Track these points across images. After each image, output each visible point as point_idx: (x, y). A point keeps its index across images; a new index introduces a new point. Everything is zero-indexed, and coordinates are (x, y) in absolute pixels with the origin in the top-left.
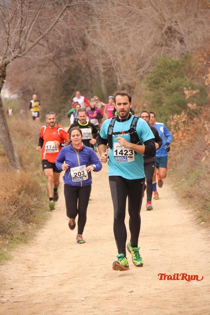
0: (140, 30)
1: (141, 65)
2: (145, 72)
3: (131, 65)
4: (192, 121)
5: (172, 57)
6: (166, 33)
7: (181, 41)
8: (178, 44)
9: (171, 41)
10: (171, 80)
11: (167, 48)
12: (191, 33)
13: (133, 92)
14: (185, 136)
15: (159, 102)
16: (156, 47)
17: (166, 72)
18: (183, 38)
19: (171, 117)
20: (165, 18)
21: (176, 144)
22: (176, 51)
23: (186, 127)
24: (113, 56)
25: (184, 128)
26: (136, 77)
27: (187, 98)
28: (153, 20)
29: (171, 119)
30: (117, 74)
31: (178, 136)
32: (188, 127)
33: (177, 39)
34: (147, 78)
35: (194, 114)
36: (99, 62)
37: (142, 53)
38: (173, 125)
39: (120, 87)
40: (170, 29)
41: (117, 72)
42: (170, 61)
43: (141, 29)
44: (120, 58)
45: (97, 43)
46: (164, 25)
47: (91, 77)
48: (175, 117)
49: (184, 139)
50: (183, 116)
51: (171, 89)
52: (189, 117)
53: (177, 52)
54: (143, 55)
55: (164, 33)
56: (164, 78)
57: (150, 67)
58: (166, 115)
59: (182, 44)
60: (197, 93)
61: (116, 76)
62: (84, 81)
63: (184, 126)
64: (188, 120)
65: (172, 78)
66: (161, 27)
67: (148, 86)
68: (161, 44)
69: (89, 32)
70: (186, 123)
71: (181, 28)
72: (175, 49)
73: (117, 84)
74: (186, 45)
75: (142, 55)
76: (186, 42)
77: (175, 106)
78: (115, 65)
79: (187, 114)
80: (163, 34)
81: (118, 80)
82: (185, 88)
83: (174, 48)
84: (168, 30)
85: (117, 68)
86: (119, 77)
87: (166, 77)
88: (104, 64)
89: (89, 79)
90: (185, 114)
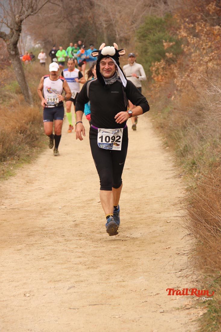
1: (134, 22)
2: (137, 27)
3: (127, 22)
4: (169, 67)
5: (158, 15)
7: (165, 3)
8: (162, 5)
9: (157, 3)
10: (156, 34)
11: (153, 8)
13: (128, 43)
14: (164, 79)
15: (146, 51)
16: (145, 7)
17: (152, 28)
19: (153, 64)
21: (156, 85)
22: (160, 10)
24: (112, 14)
25: (163, 73)
26: (130, 31)
27: (166, 48)
30: (116, 29)
31: (158, 79)
32: (166, 71)
33: (161, 1)
34: (137, 32)
35: (171, 62)
36: (102, 19)
37: (135, 11)
38: (154, 70)
39: (118, 39)
41: (116, 27)
42: (155, 19)
44: (118, 15)
45: (100, 4)
47: (96, 31)
48: (156, 64)
49: (162, 81)
50: (162, 63)
51: (155, 41)
52: (167, 64)
53: (162, 11)
57: (141, 23)
58: (151, 63)
59: (165, 5)
60: (174, 45)
61: (115, 31)
62: (91, 34)
63: (163, 71)
65: (156, 33)
67: (138, 39)
68: (149, 5)
70: (165, 68)
73: (115, 37)
74: (168, 5)
75: (134, 14)
76: (169, 3)
77: (157, 54)
78: (114, 22)
79: (165, 61)
81: (117, 34)
82: (164, 41)
83: (159, 8)
85: (116, 24)
86: (118, 31)
87: (152, 31)
88: (106, 21)
89: (95, 32)
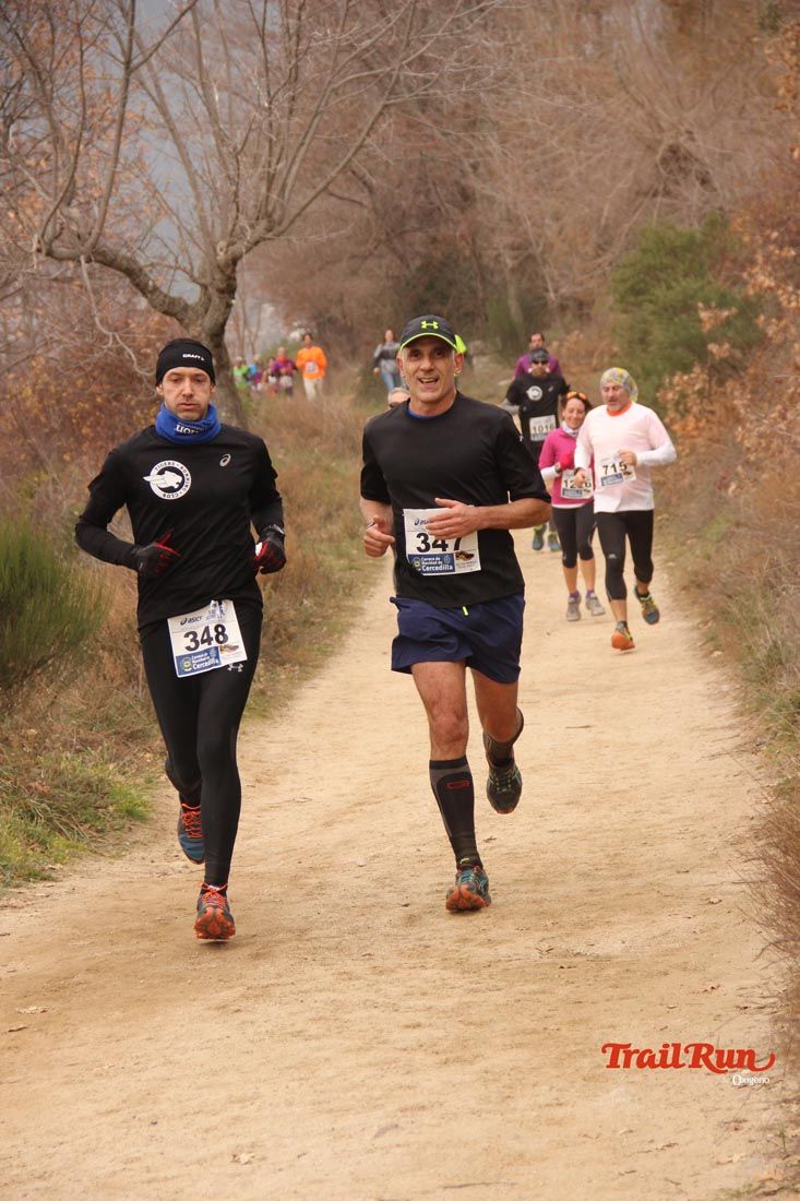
0: (598, 156)
1: (606, 247)
2: (614, 264)
3: (580, 247)
4: (721, 389)
5: (682, 221)
6: (664, 161)
7: (704, 181)
8: (696, 190)
9: (678, 183)
10: (674, 284)
11: (666, 200)
12: (729, 159)
13: (588, 315)
14: (704, 429)
15: (643, 340)
16: (640, 199)
17: (661, 264)
18: (707, 173)
19: (667, 380)
20: (663, 124)
22: (690, 207)
23: (704, 405)
24: (533, 224)
25: (700, 407)
26: (591, 277)
27: (708, 327)
28: (633, 129)
29: (667, 385)
30: (545, 271)
31: (684, 427)
32: (711, 403)
33: (692, 177)
34: (614, 280)
35: (729, 371)
36: (501, 241)
37: (605, 213)
38: (672, 399)
39: (555, 305)
40: (674, 150)
41: (547, 266)
42: (671, 234)
43: (603, 153)
44: (550, 233)
45: (494, 194)
46: (659, 142)
47: (483, 279)
48: (676, 379)
49: (700, 435)
50: (698, 377)
51: (671, 306)
52: (715, 379)
53: (694, 208)
54: (607, 219)
55: (658, 162)
56: (658, 280)
57: (627, 249)
58: (660, 376)
59: (705, 189)
60: (735, 317)
61: (543, 277)
62: (466, 290)
63: (701, 402)
64: (710, 387)
65: (676, 280)
66: (651, 148)
67: (616, 301)
68: (653, 191)
69: (475, 167)
70: (706, 394)
71: (702, 147)
72: (689, 203)
73: (544, 298)
74: (715, 190)
75: (603, 221)
76: (716, 184)
77: (679, 350)
78: (540, 249)
79: (707, 371)
80: (656, 166)
81: (550, 287)
82: (700, 305)
83: (686, 199)
84: (669, 154)
85: (546, 256)
86: (552, 279)
87: (662, 276)
88: (513, 247)
89: (477, 285)
90: (702, 371)
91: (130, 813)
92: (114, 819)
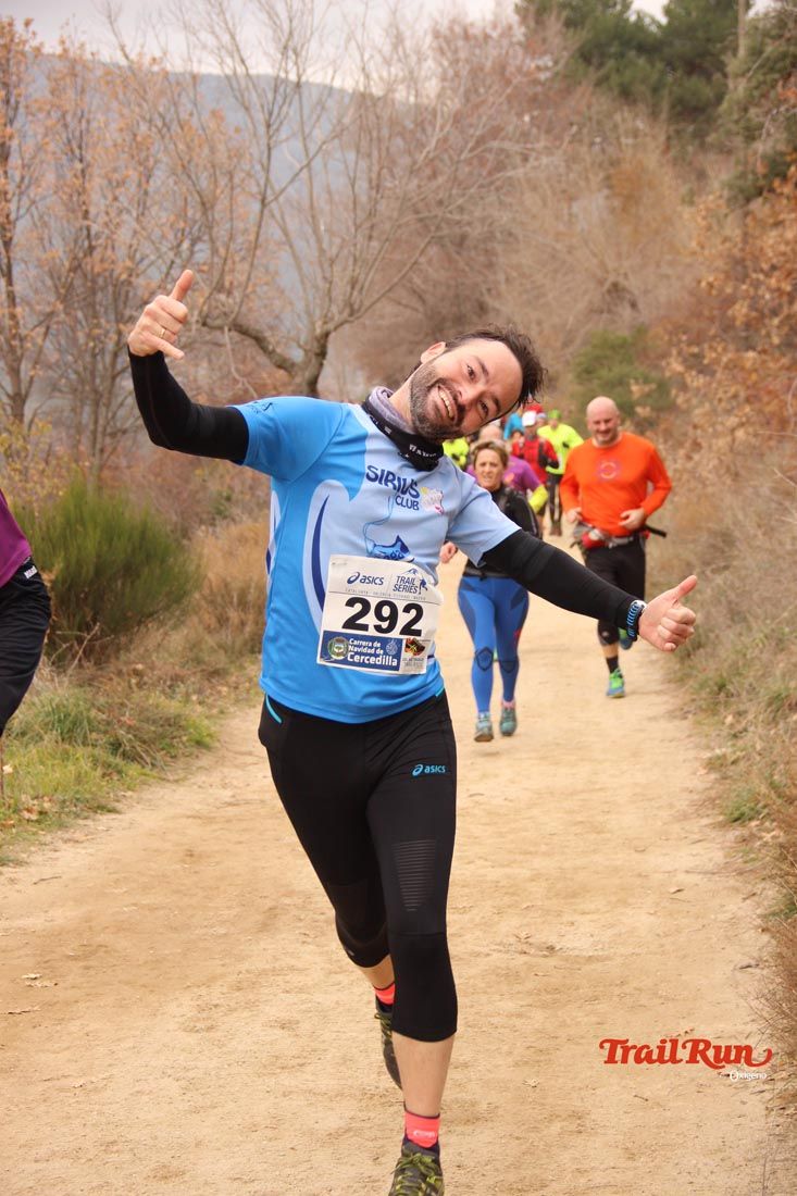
0: (567, 286)
1: (568, 343)
2: (574, 355)
5: (619, 329)
6: (609, 291)
7: (634, 305)
8: (627, 311)
9: (616, 306)
10: (613, 368)
11: (608, 316)
12: (650, 293)
16: (592, 315)
17: (605, 355)
18: (635, 300)
20: (609, 268)
22: (623, 321)
27: (636, 396)
28: (590, 270)
33: (625, 303)
34: (574, 364)
35: (647, 425)
37: (570, 323)
40: (615, 285)
42: (612, 337)
43: (569, 285)
45: (500, 307)
46: (606, 279)
53: (625, 322)
54: (571, 326)
55: (605, 292)
56: (603, 365)
57: (583, 345)
59: (633, 311)
60: (654, 390)
65: (615, 365)
66: (601, 282)
68: (600, 310)
69: (489, 290)
71: (633, 284)
72: (623, 318)
74: (640, 311)
75: (568, 327)
76: (640, 307)
80: (603, 295)
82: (632, 381)
83: (621, 316)
84: (612, 287)
87: (605, 362)
91: (199, 743)
92: (186, 747)
